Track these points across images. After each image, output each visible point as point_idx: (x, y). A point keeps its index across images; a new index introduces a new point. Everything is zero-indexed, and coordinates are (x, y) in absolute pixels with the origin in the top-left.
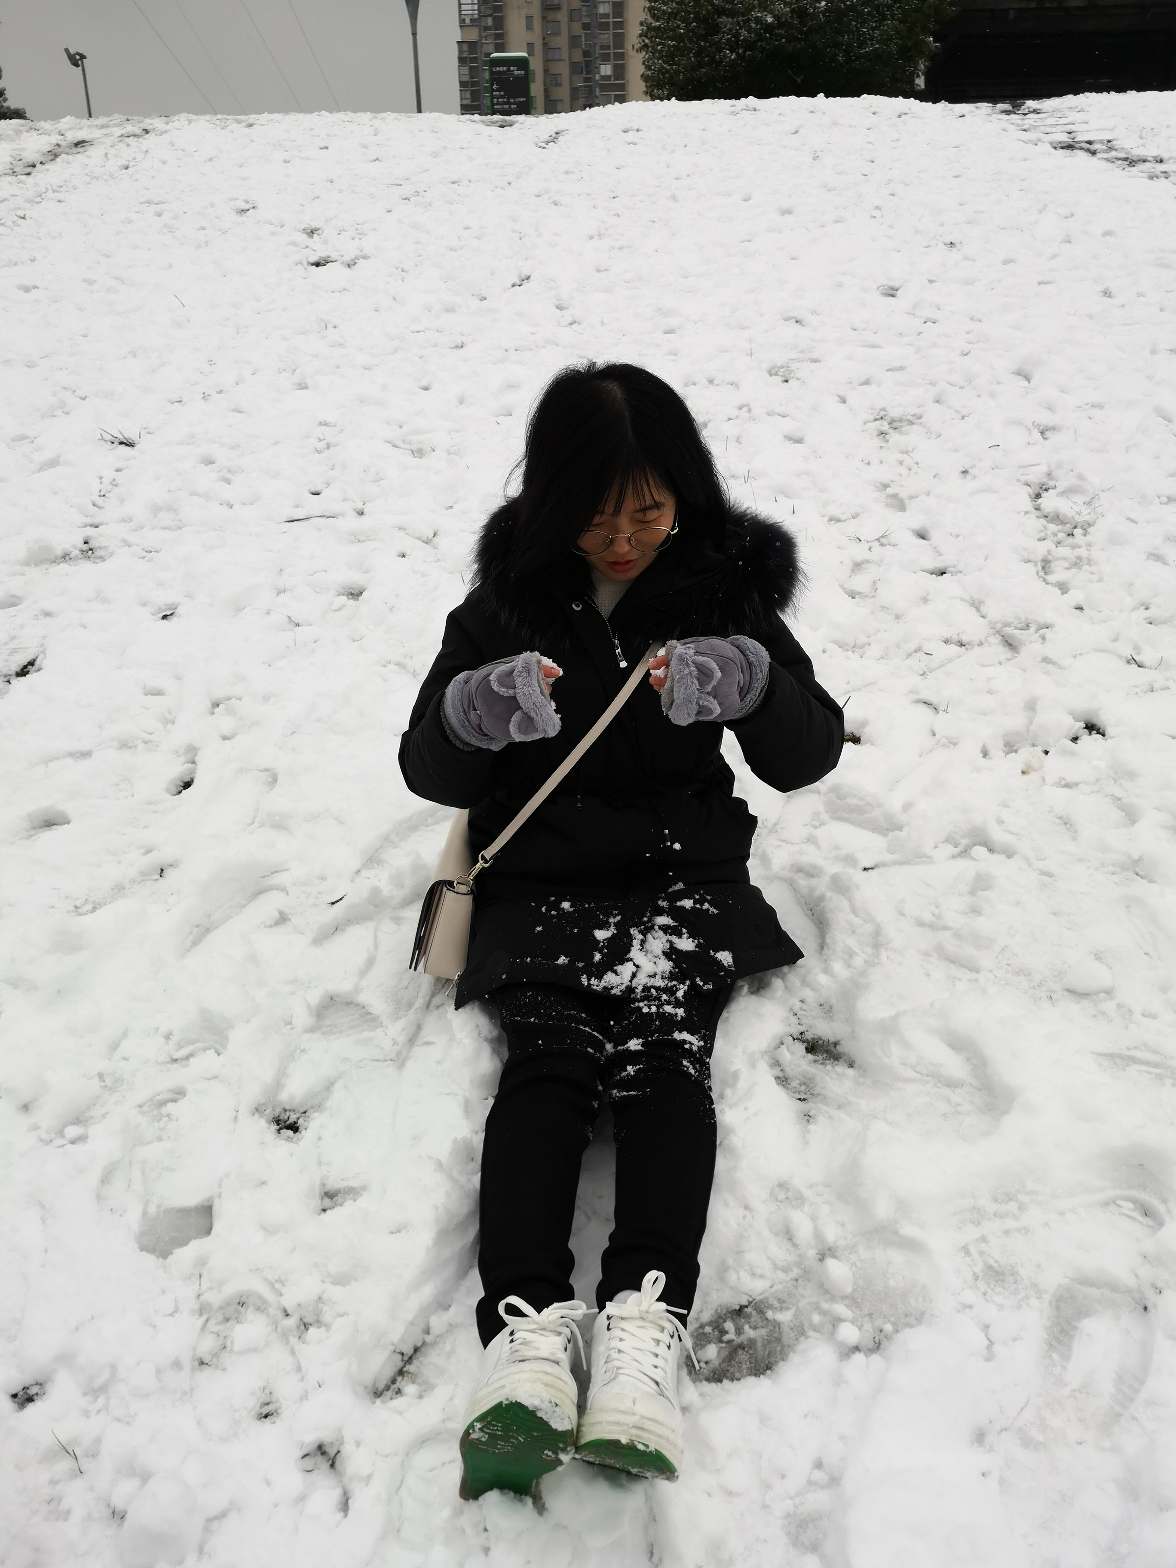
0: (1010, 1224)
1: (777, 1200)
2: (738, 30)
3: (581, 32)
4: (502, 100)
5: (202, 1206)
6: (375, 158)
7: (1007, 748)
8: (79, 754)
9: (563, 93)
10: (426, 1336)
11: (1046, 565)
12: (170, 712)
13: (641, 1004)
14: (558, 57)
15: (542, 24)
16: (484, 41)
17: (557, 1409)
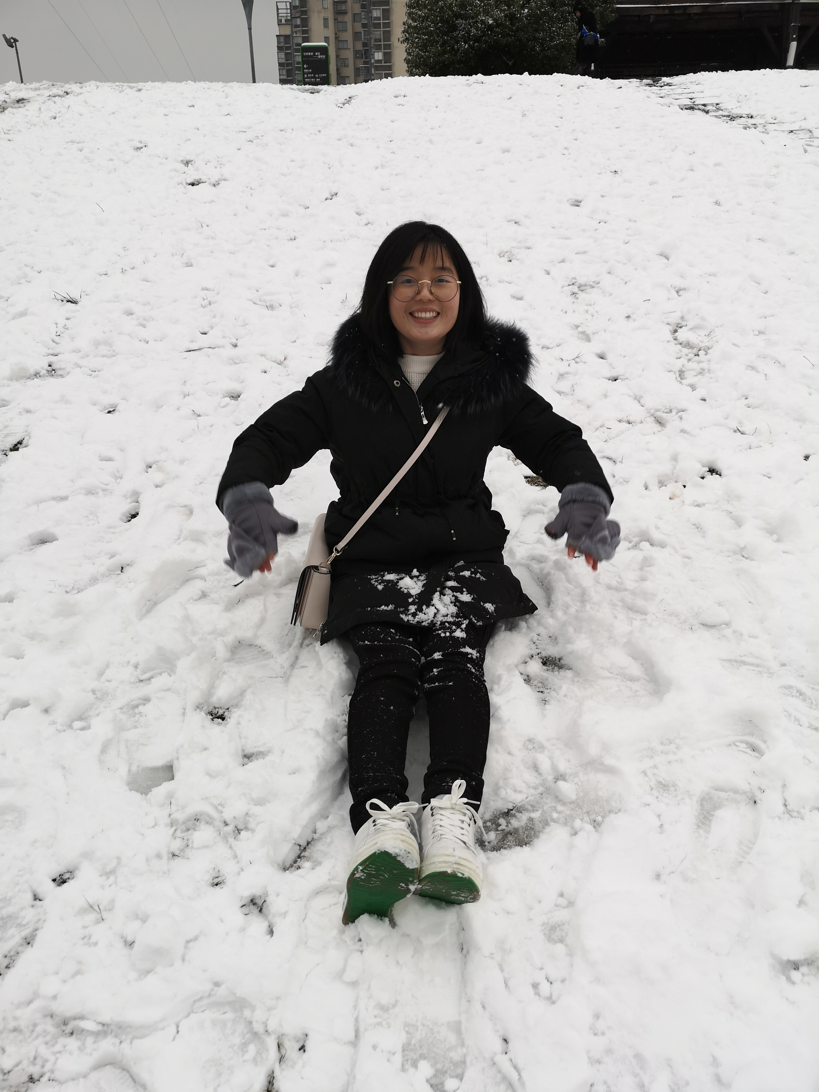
2: (470, 29)
3: (361, 30)
4: (311, 75)
9: (349, 71)
13: (440, 632)
14: (345, 47)
15: (335, 23)
16: (294, 35)
17: (409, 855)
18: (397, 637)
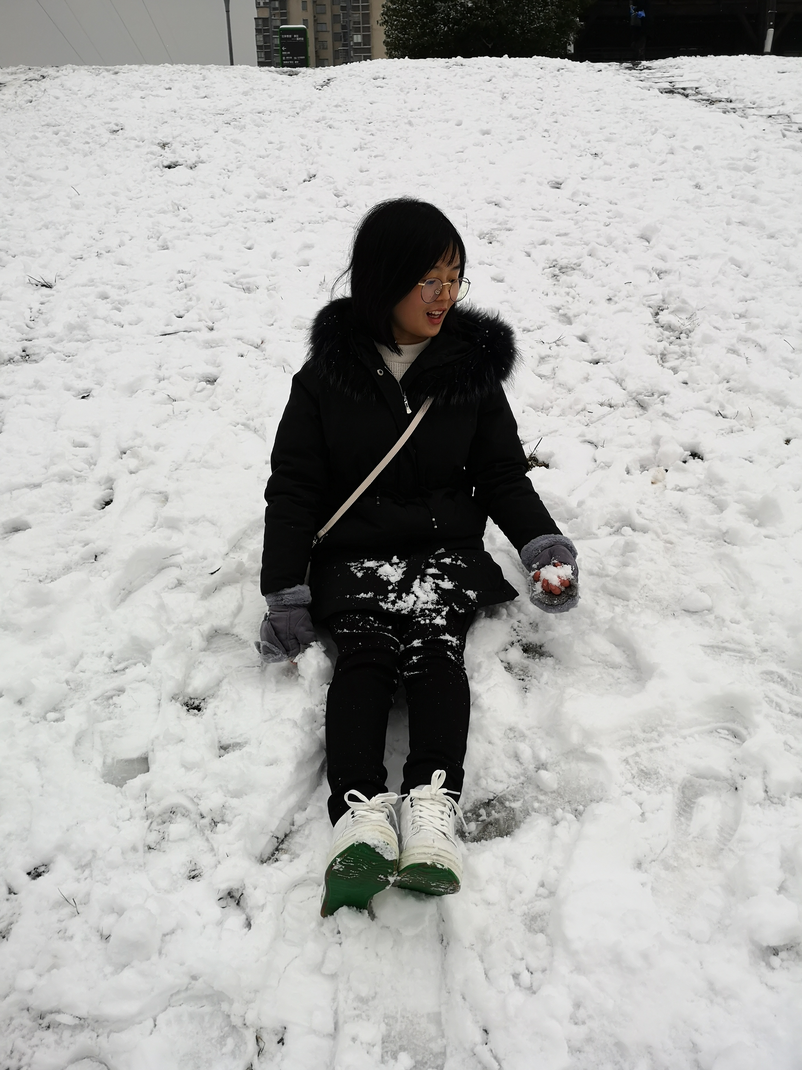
0: (654, 745)
1: (508, 738)
2: (449, 11)
3: (341, 13)
4: (289, 58)
5: (141, 758)
6: (204, 95)
7: (642, 469)
8: (32, 486)
9: (329, 54)
10: (292, 827)
11: (663, 357)
12: (92, 458)
13: (420, 619)
14: (324, 30)
15: (313, 6)
16: (273, 18)
17: (388, 846)
18: (376, 625)
